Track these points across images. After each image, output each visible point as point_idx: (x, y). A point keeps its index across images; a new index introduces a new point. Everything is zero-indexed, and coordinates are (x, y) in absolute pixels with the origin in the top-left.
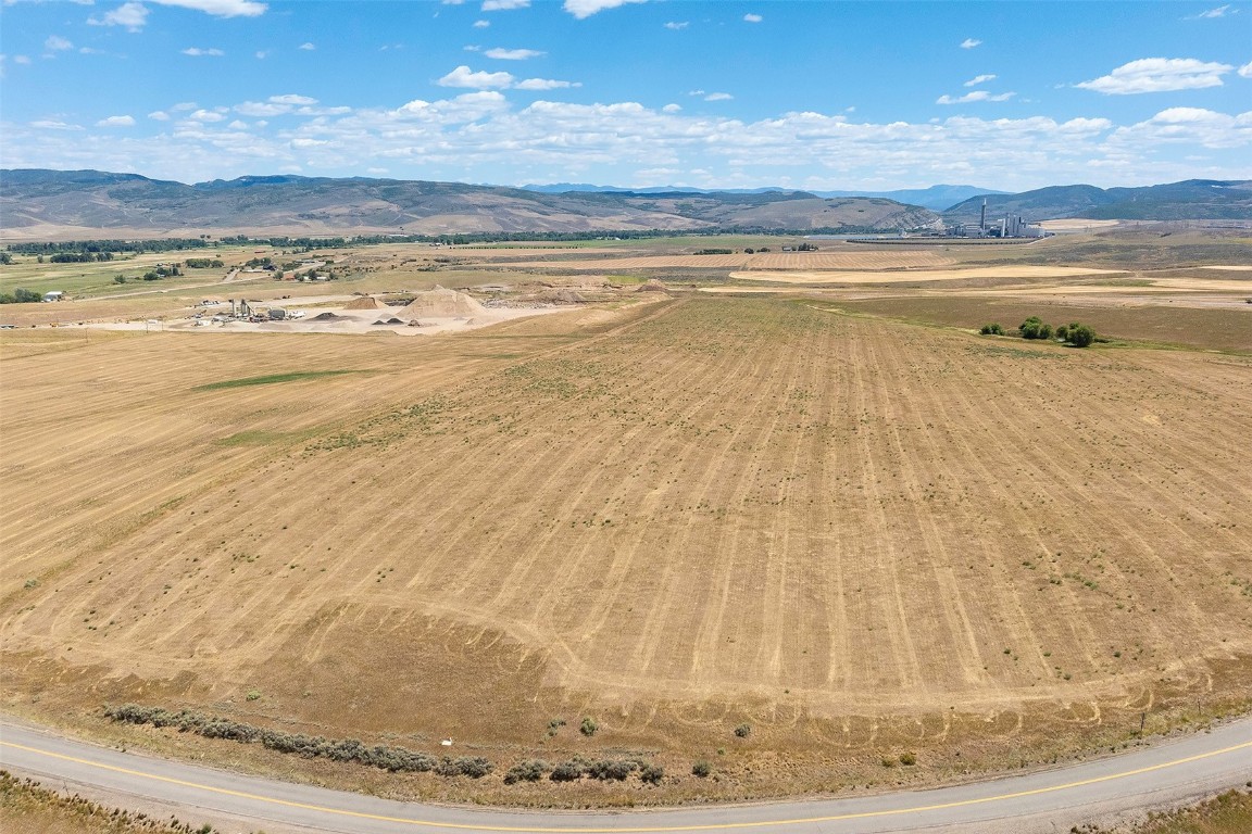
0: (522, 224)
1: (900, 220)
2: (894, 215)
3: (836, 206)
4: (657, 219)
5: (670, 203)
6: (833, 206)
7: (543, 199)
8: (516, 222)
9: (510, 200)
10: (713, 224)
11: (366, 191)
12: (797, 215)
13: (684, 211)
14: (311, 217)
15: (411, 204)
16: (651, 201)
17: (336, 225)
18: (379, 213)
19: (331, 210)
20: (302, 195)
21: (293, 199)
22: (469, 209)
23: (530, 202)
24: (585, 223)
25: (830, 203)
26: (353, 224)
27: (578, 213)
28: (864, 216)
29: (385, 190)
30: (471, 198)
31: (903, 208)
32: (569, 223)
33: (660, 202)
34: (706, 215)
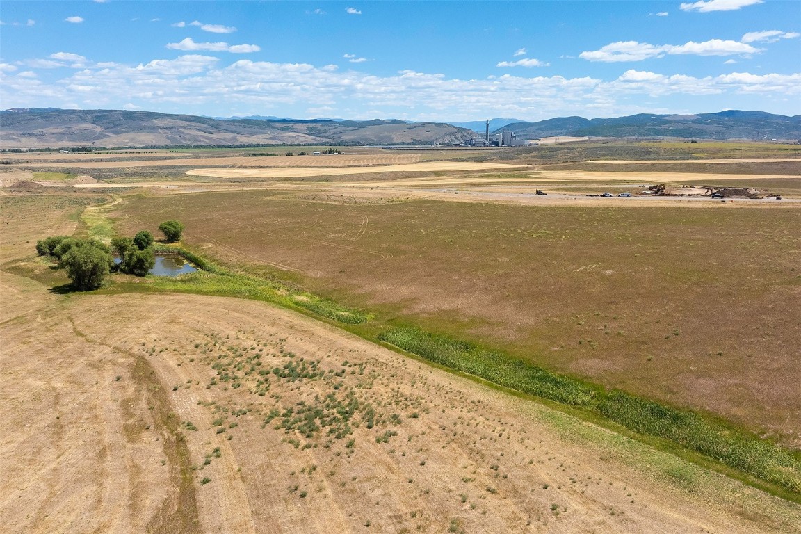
0: (189, 140)
1: (453, 137)
2: (450, 134)
3: (412, 128)
4: (289, 136)
5: (303, 126)
6: (410, 128)
7: (211, 123)
8: (185, 139)
9: (188, 123)
10: (327, 140)
11: (80, 117)
12: (386, 134)
13: (311, 132)
14: (31, 135)
15: (112, 126)
16: (290, 125)
17: (46, 141)
18: (85, 132)
19: (48, 130)
20: (30, 119)
21: (23, 122)
22: (153, 129)
23: (202, 125)
24: (234, 139)
25: (409, 126)
26: (60, 140)
27: (232, 132)
28: (429, 134)
29: (96, 117)
30: (157, 122)
31: (456, 130)
32: (225, 139)
33: (297, 126)
34: (325, 134)
